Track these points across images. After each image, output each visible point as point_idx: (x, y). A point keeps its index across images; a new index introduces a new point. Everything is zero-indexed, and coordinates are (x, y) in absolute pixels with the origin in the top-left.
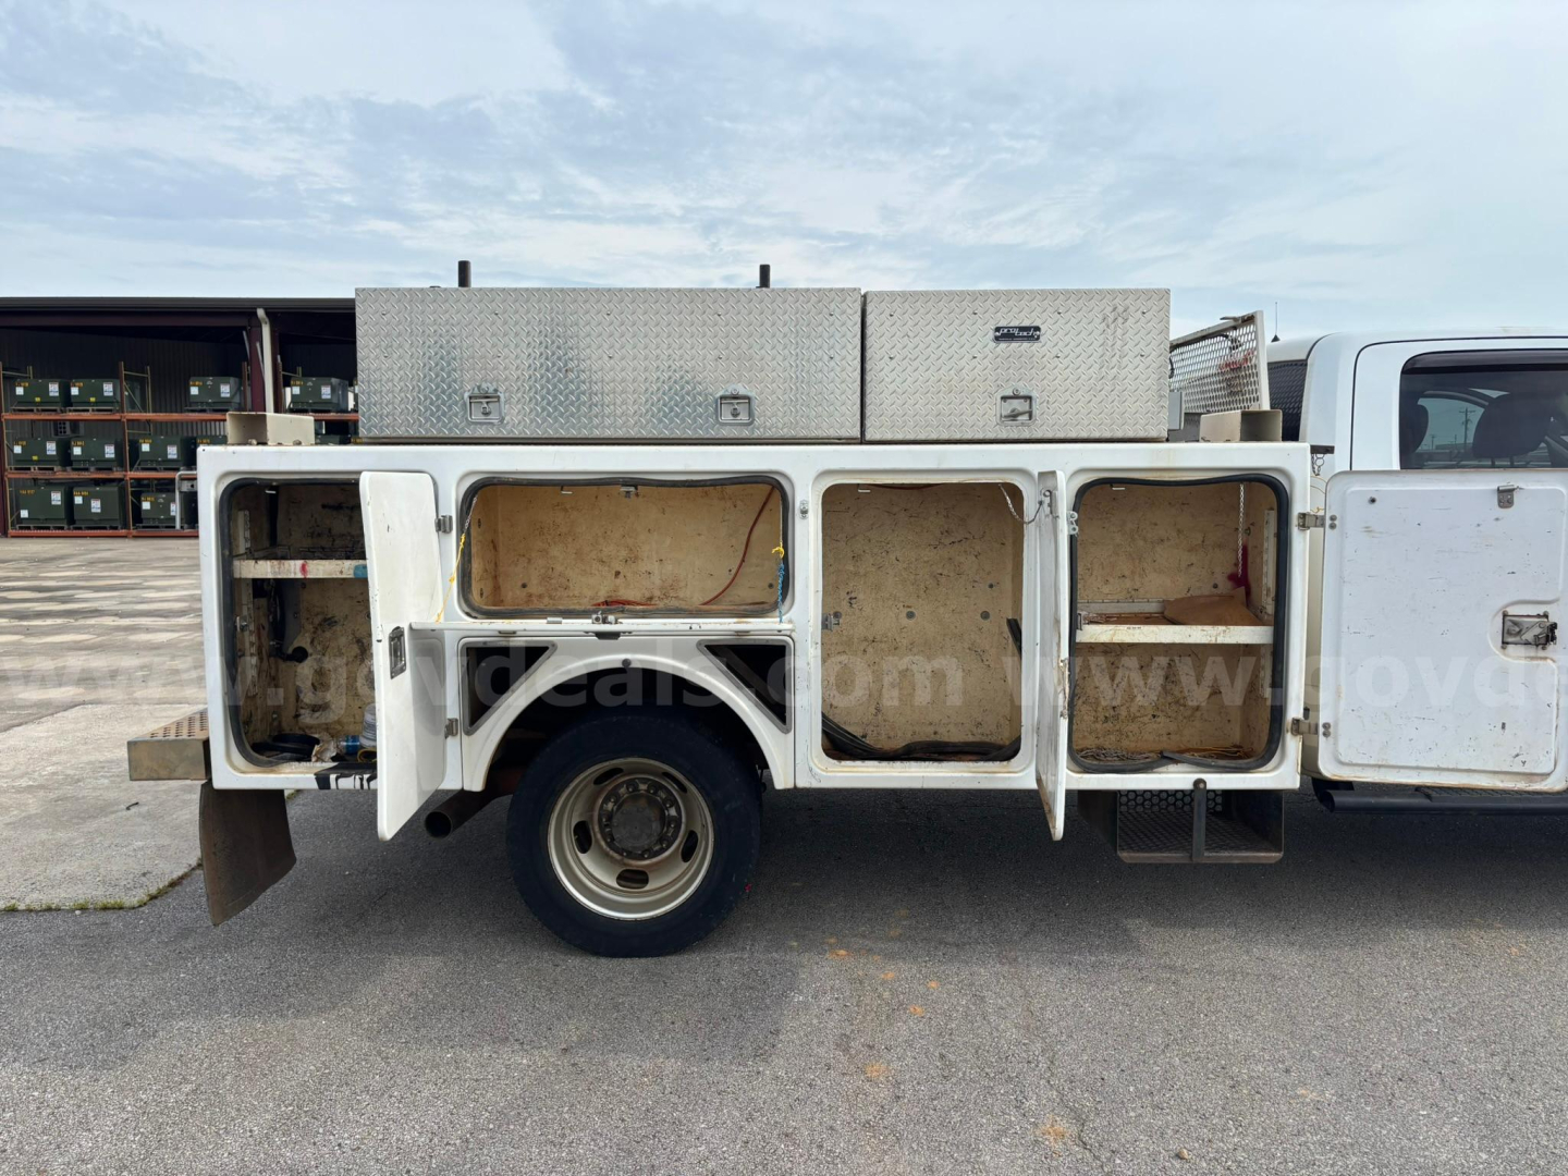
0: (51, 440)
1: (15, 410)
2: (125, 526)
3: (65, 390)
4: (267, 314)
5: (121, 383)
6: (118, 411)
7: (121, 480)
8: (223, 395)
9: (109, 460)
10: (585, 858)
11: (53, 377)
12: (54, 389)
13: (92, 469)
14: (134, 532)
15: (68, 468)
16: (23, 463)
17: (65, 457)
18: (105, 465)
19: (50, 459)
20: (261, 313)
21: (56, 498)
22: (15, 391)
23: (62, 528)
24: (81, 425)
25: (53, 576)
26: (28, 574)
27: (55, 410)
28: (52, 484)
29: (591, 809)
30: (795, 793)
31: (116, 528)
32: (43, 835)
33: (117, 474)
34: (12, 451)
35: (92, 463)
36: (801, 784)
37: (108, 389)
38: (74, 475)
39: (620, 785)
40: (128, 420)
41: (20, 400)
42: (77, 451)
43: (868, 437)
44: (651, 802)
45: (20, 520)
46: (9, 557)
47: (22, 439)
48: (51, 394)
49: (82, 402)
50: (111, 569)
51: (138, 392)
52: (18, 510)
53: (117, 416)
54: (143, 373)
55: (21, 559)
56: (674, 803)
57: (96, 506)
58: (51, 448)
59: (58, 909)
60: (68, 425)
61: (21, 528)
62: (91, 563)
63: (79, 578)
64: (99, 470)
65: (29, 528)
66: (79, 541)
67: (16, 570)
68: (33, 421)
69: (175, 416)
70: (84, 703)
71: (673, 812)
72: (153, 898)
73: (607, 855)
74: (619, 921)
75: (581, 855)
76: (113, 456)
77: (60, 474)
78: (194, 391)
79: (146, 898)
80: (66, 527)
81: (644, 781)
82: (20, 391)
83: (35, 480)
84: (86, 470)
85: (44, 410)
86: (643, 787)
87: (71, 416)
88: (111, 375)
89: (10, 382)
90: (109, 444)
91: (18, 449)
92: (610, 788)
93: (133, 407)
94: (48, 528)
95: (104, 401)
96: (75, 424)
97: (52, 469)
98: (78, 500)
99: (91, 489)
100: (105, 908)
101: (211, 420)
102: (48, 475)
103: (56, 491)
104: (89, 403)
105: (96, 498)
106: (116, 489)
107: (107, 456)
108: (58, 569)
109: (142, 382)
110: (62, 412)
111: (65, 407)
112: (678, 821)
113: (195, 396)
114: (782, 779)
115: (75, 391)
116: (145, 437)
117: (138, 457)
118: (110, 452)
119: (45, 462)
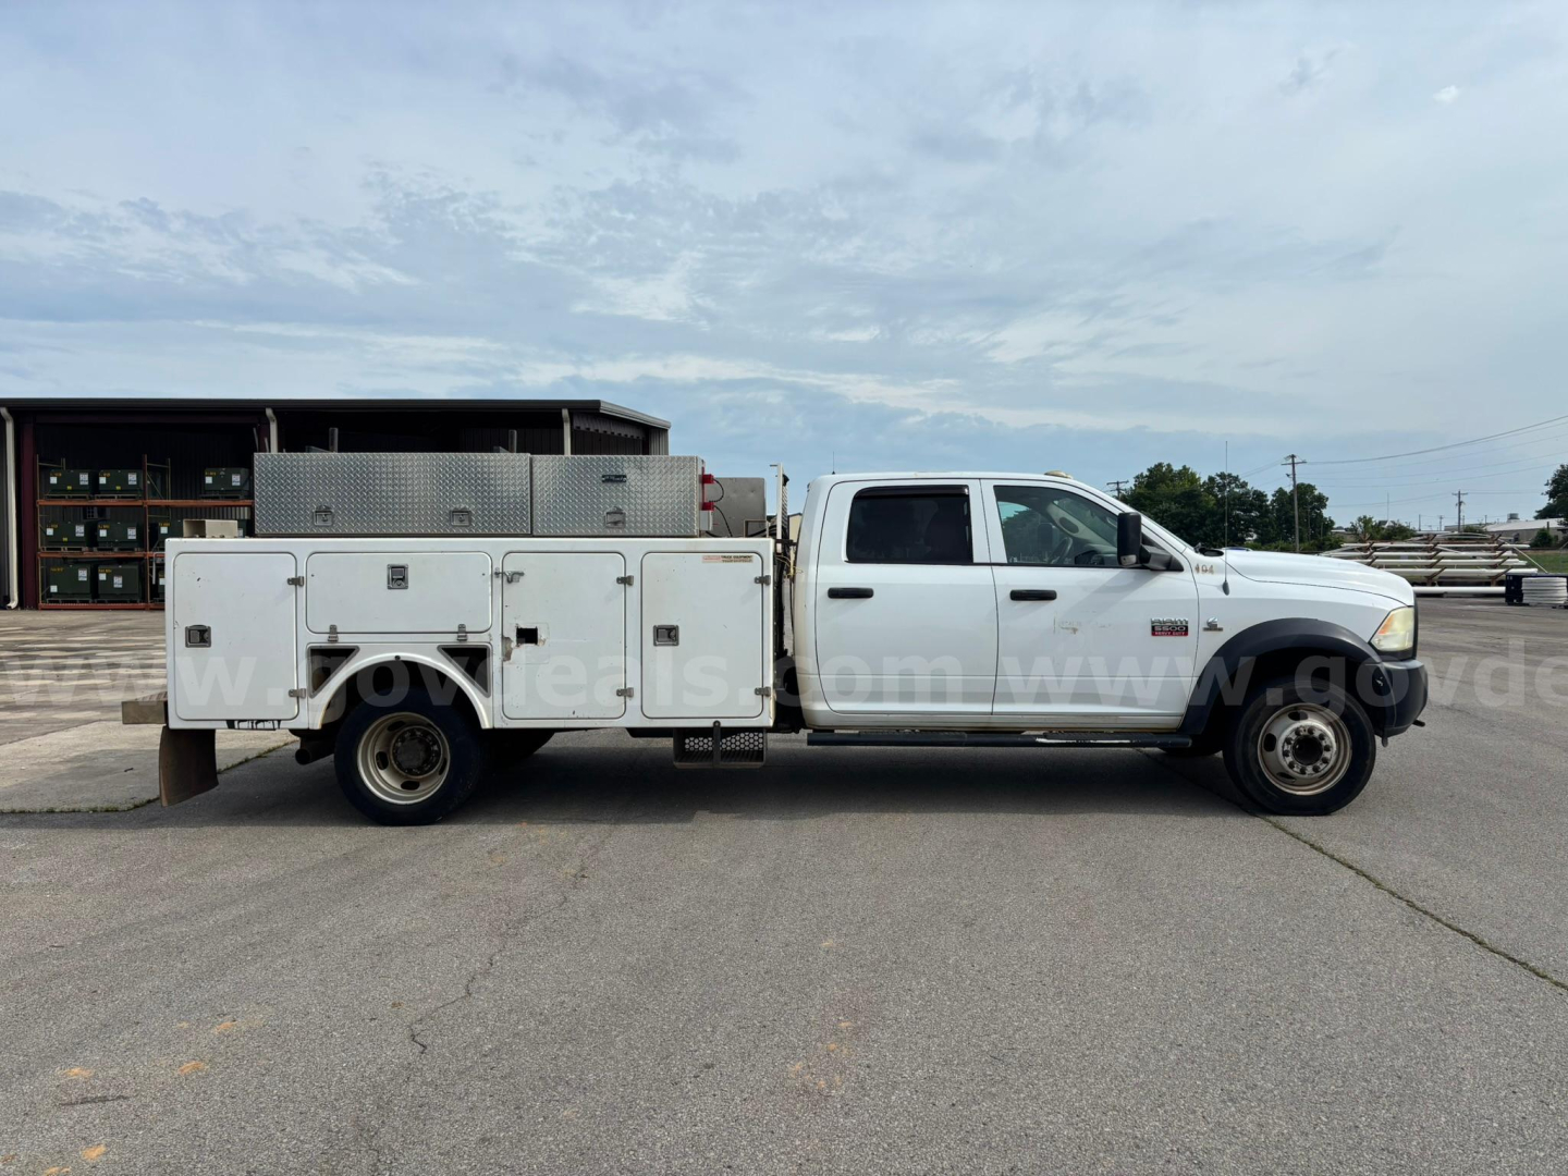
0: (80, 523)
1: (48, 497)
2: (144, 600)
3: (94, 480)
4: (274, 412)
5: (144, 472)
6: (140, 498)
7: (141, 559)
8: (234, 484)
9: (132, 541)
10: (382, 773)
11: (83, 469)
12: (84, 479)
13: (116, 549)
14: (152, 605)
15: (95, 549)
16: (53, 543)
17: (92, 538)
18: (127, 545)
19: (79, 541)
20: (269, 412)
21: (83, 575)
22: (49, 480)
23: (87, 602)
24: (108, 510)
25: (77, 640)
26: (57, 638)
27: (84, 497)
28: (80, 563)
29: (388, 746)
30: (494, 731)
31: (135, 602)
32: (70, 782)
33: (138, 554)
34: (45, 533)
35: (116, 544)
36: (497, 726)
37: (132, 478)
38: (100, 555)
39: (405, 732)
40: (150, 506)
41: (54, 488)
42: (103, 533)
43: (535, 533)
44: (421, 741)
45: (50, 594)
46: (41, 625)
47: (53, 522)
48: (82, 483)
49: (108, 490)
50: (127, 635)
51: (159, 482)
52: (48, 585)
53: (139, 503)
54: (164, 464)
55: (52, 627)
56: (435, 742)
57: (118, 582)
58: (80, 530)
59: (79, 811)
60: (95, 509)
61: (51, 602)
62: (112, 630)
63: (100, 642)
64: (121, 550)
65: (57, 602)
66: (102, 613)
67: (47, 635)
68: (65, 507)
69: (191, 503)
70: (100, 720)
71: (436, 748)
72: (136, 807)
73: (398, 772)
74: (396, 805)
75: (380, 771)
76: (135, 538)
77: (86, 552)
78: (209, 480)
79: (132, 806)
80: (91, 600)
81: (419, 730)
82: (54, 480)
83: (65, 559)
84: (111, 550)
85: (74, 497)
86: (418, 733)
87: (99, 502)
88: (135, 466)
89: (47, 473)
90: (132, 527)
91: (50, 532)
92: (399, 734)
93: (154, 495)
94: (75, 602)
95: (128, 489)
96: (102, 509)
97: (80, 549)
98: (102, 577)
99: (114, 567)
100: (107, 811)
101: (223, 506)
102: (76, 555)
103: (83, 568)
104: (116, 492)
105: (118, 575)
106: (136, 567)
107: (130, 538)
108: (83, 635)
109: (163, 472)
110: (91, 499)
111: (93, 494)
112: (438, 754)
113: (209, 484)
114: (486, 724)
115: (103, 480)
116: (164, 521)
117: (157, 539)
118: (132, 534)
119: (75, 543)
